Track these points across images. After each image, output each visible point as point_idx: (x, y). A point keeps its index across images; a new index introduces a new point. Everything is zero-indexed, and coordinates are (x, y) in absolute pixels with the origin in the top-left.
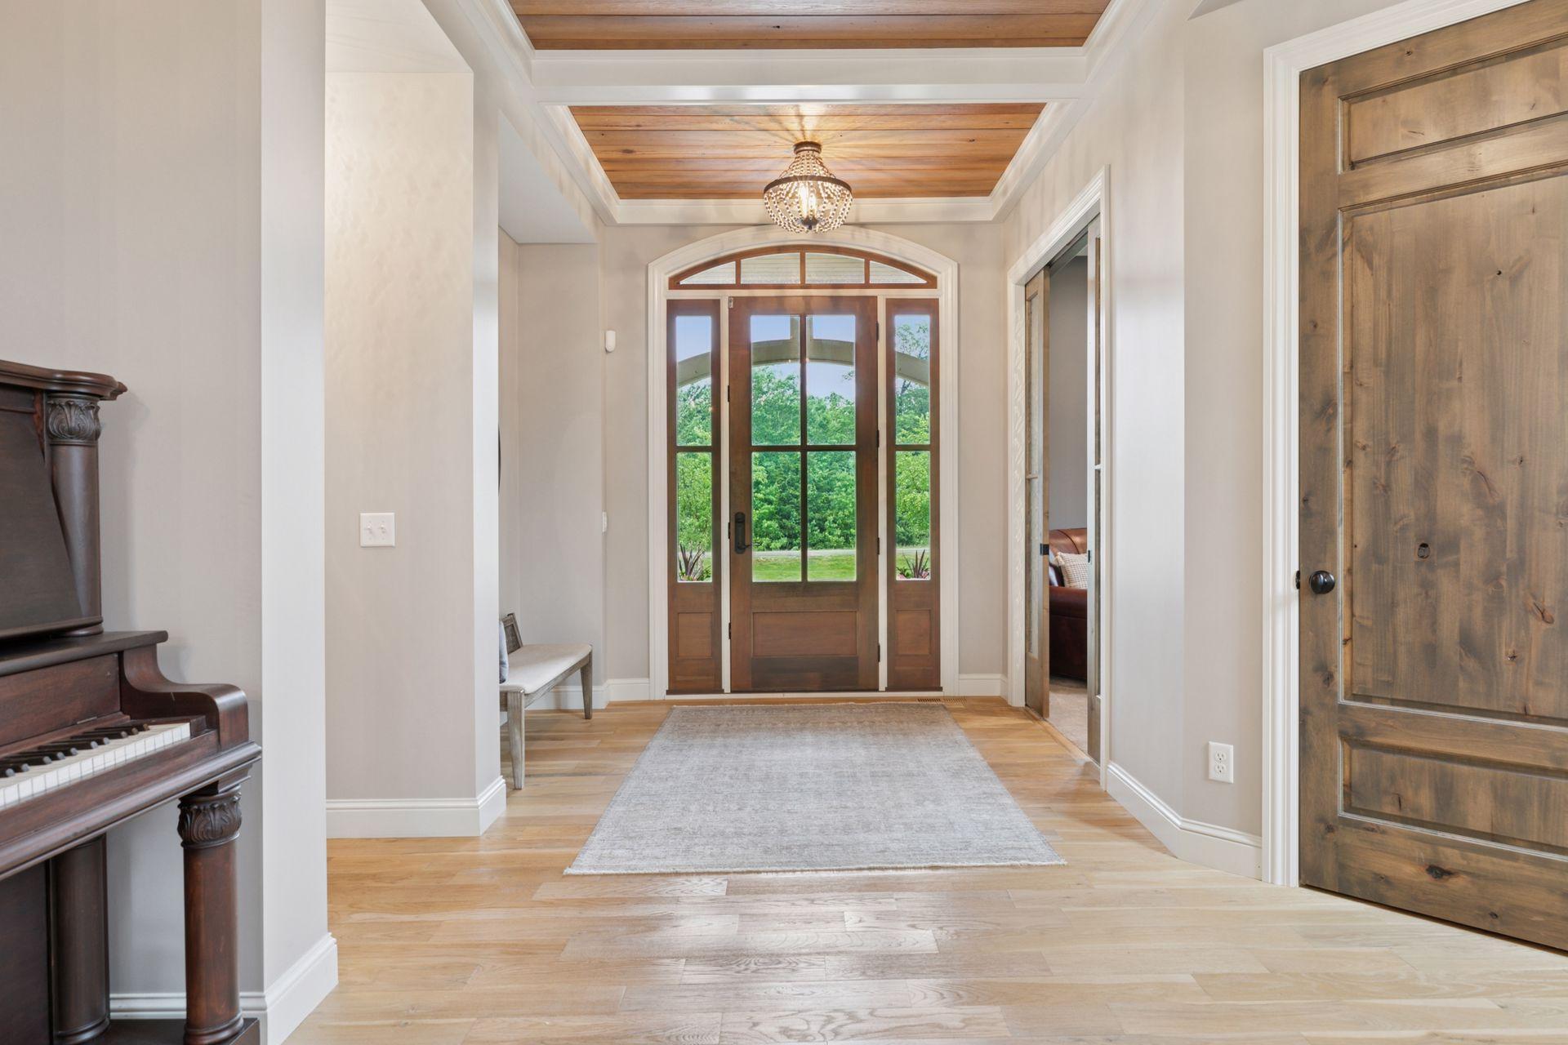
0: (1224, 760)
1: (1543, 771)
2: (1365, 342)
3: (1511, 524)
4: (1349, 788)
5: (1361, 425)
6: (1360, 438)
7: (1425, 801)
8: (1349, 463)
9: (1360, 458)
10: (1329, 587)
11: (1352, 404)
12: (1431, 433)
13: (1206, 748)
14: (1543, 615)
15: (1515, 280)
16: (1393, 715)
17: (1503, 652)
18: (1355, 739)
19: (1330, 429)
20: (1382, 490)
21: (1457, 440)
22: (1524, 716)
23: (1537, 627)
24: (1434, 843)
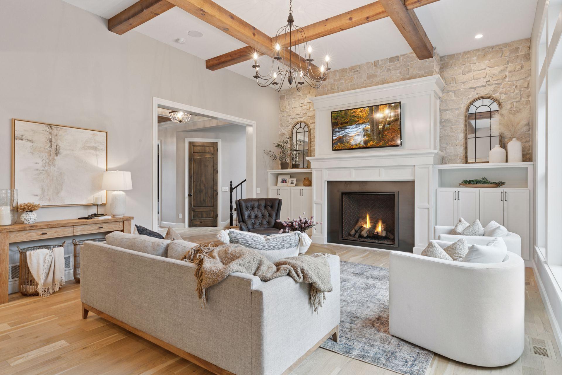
0: (180, 216)
1: (209, 211)
2: (195, 171)
3: (207, 189)
4: (193, 216)
5: (194, 179)
6: (194, 180)
7: (200, 216)
8: (193, 183)
9: (194, 182)
10: (192, 195)
11: (194, 177)
12: (201, 180)
13: (178, 215)
14: (209, 197)
15: (207, 167)
16: (197, 208)
17: (206, 201)
18: (194, 211)
19: (191, 179)
20: (196, 186)
21: (203, 181)
22: (208, 206)
23: (209, 198)
24: (201, 220)
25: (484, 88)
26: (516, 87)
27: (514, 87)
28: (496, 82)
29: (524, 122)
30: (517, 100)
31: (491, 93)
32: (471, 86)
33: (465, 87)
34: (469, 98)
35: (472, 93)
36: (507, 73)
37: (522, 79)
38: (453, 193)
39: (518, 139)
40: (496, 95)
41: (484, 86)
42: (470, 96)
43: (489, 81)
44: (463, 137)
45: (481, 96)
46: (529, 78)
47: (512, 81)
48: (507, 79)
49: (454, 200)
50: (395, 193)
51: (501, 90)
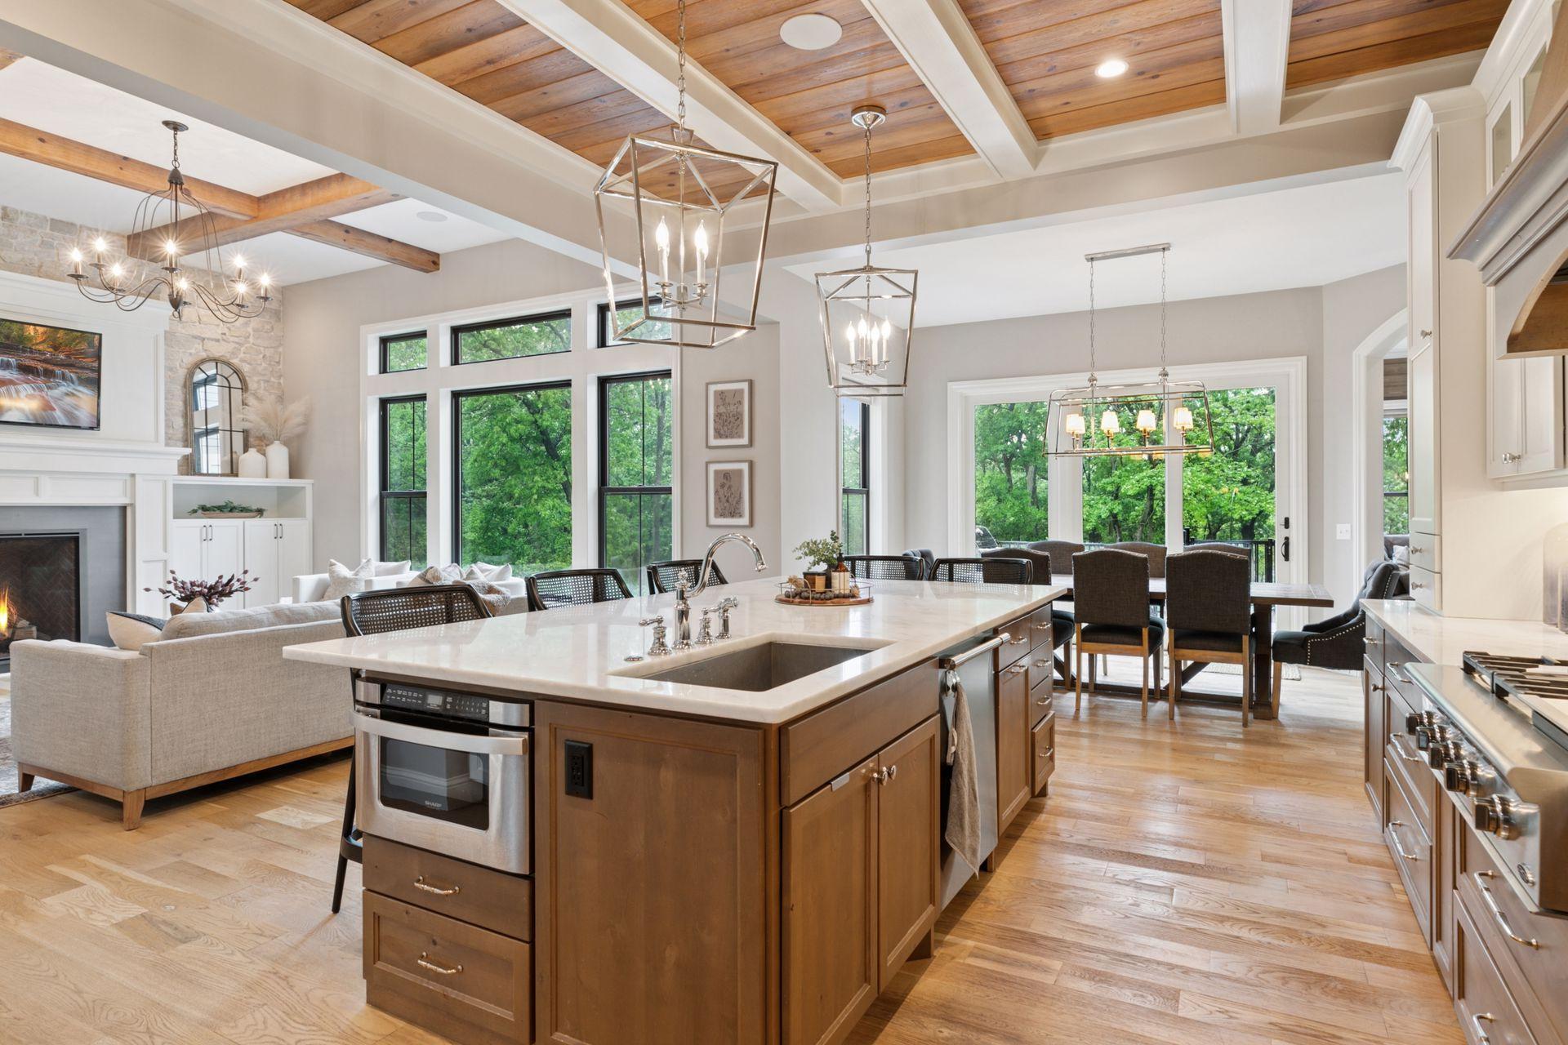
25: (217, 343)
26: (263, 357)
27: (261, 356)
28: (236, 340)
29: (299, 420)
30: (266, 378)
31: (228, 355)
32: (195, 333)
33: (183, 331)
34: (191, 354)
35: (197, 346)
36: (250, 330)
37: (271, 347)
38: (199, 529)
39: (286, 444)
40: (235, 361)
41: (218, 341)
42: (193, 351)
43: (225, 334)
44: (182, 425)
45: (211, 356)
46: (281, 349)
47: (258, 346)
48: (251, 340)
49: (201, 542)
50: (78, 533)
51: (242, 355)
